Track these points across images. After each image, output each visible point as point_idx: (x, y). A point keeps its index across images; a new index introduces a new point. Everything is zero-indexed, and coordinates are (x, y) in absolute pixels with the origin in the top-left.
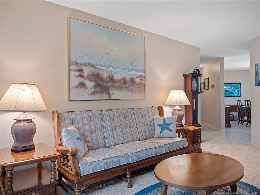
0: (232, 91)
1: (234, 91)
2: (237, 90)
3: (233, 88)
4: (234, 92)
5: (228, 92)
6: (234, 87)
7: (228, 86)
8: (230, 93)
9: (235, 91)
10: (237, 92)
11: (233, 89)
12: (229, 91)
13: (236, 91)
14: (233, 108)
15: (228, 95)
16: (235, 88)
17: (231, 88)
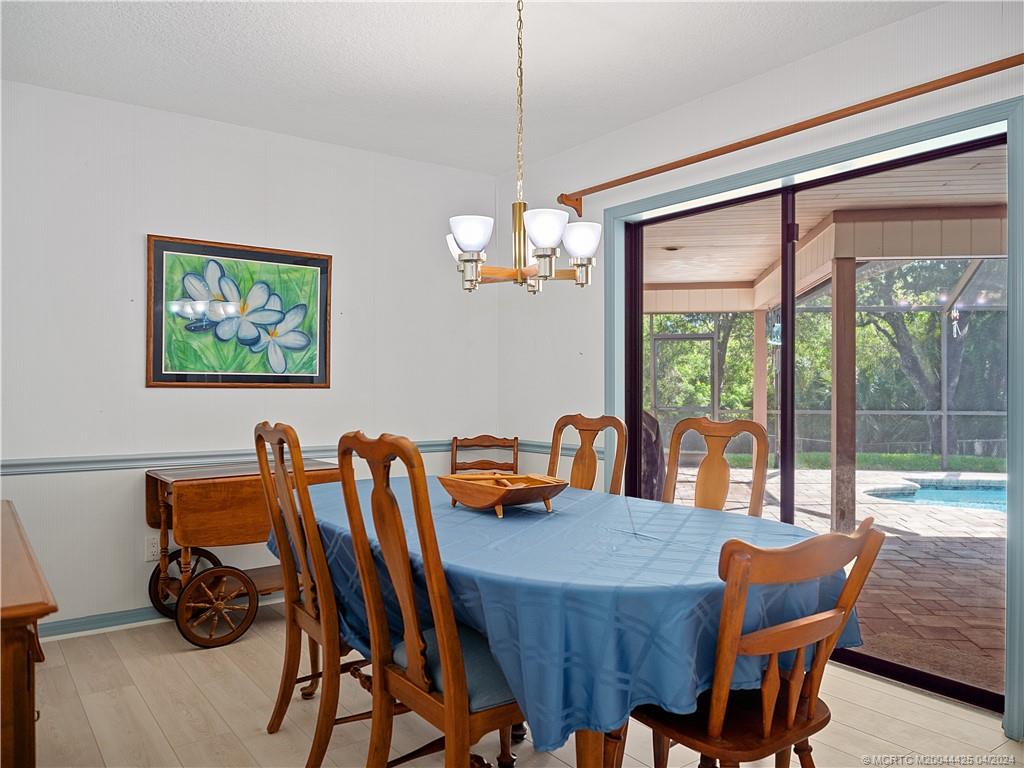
0: (249, 332)
1: (264, 327)
2: (293, 319)
3: (257, 296)
4: (265, 338)
5: (209, 339)
6: (271, 293)
7: (213, 272)
8: (229, 350)
9: (281, 328)
10: (296, 340)
11: (263, 308)
12: (223, 331)
13: (288, 332)
14: (243, 502)
15: (215, 362)
16: (275, 304)
17: (242, 296)
